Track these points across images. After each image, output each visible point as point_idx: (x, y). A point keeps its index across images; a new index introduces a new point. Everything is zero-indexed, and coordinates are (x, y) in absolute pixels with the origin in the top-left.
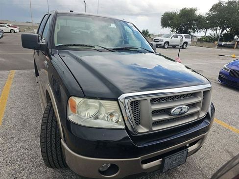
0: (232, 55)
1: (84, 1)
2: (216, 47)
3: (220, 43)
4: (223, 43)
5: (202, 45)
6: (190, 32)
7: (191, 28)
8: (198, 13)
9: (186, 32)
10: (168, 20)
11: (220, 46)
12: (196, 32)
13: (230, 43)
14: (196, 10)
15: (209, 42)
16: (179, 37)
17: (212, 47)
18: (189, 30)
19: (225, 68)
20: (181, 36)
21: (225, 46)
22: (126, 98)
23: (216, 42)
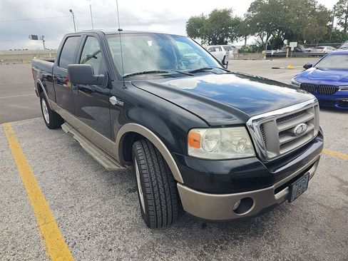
0: (289, 67)
1: (71, 11)
2: (265, 57)
3: (268, 52)
4: (273, 52)
5: (245, 57)
6: (226, 42)
7: (227, 36)
8: (233, 15)
9: (222, 42)
10: (196, 28)
11: (269, 56)
12: (235, 41)
13: (281, 51)
14: (230, 11)
15: (254, 52)
16: (217, 50)
17: (259, 59)
18: (225, 39)
19: (293, 83)
20: (220, 48)
21: (275, 56)
22: (253, 121)
23: (264, 52)
